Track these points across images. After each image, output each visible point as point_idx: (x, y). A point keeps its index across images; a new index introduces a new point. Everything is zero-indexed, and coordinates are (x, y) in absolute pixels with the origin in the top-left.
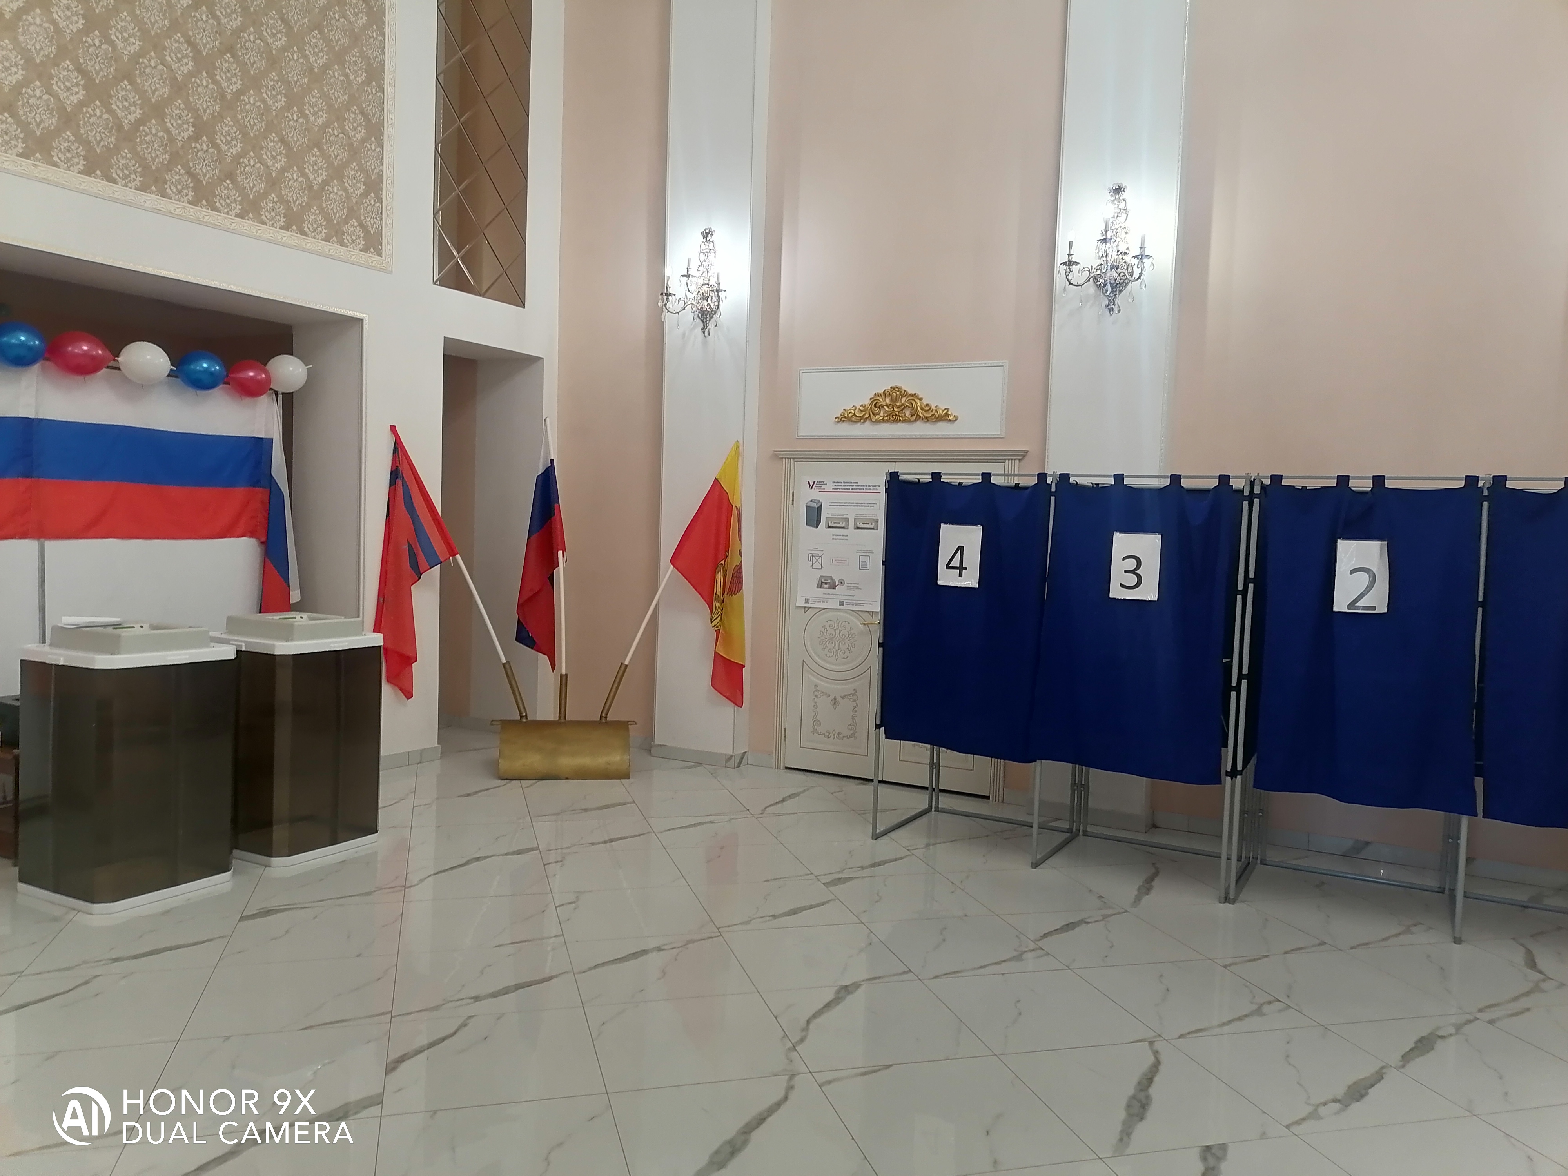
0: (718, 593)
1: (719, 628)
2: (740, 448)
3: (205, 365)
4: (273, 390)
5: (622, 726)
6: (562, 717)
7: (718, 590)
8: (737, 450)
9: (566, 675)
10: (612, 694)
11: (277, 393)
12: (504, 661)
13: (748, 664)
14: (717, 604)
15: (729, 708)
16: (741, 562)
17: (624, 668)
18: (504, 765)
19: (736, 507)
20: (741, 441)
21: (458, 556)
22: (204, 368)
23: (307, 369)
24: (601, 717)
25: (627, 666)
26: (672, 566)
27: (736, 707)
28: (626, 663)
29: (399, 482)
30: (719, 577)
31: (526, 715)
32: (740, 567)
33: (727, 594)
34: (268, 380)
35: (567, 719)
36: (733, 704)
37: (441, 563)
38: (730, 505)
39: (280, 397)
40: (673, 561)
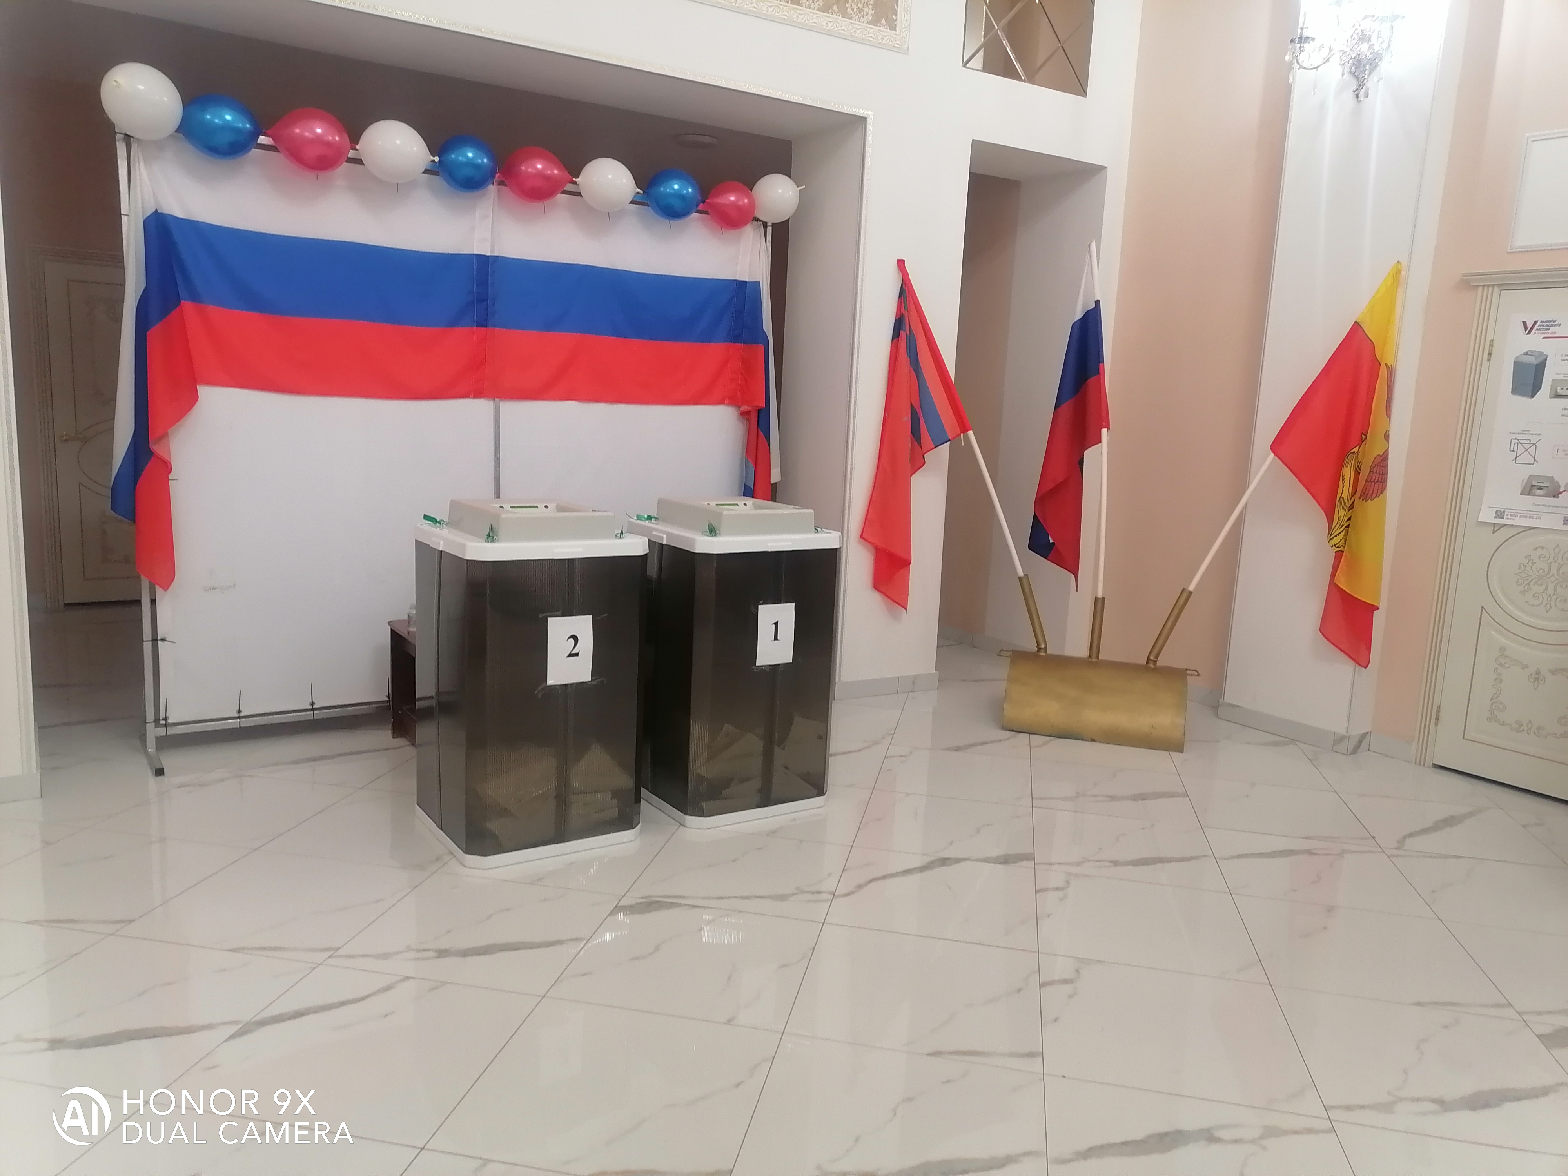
0: (1345, 496)
1: (1341, 549)
2: (1403, 273)
3: (676, 187)
4: (760, 221)
5: (1178, 675)
6: (1094, 655)
7: (1345, 491)
8: (1397, 276)
9: (1104, 599)
10: (1166, 631)
11: (765, 225)
12: (1021, 573)
13: (1383, 604)
14: (1342, 513)
15: (1344, 667)
16: (1388, 448)
17: (1185, 596)
18: (1010, 711)
19: (1386, 364)
20: (1404, 262)
21: (971, 433)
22: (675, 189)
23: (799, 190)
24: (1148, 660)
25: (1191, 593)
26: (1272, 454)
27: (1358, 667)
28: (1191, 588)
29: (903, 334)
30: (1348, 472)
31: (1046, 648)
32: (1383, 459)
33: (1360, 498)
34: (752, 205)
35: (1100, 658)
36: (1352, 662)
37: (949, 440)
38: (1376, 364)
39: (769, 229)
40: (1276, 446)
